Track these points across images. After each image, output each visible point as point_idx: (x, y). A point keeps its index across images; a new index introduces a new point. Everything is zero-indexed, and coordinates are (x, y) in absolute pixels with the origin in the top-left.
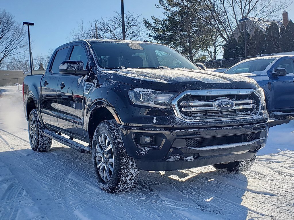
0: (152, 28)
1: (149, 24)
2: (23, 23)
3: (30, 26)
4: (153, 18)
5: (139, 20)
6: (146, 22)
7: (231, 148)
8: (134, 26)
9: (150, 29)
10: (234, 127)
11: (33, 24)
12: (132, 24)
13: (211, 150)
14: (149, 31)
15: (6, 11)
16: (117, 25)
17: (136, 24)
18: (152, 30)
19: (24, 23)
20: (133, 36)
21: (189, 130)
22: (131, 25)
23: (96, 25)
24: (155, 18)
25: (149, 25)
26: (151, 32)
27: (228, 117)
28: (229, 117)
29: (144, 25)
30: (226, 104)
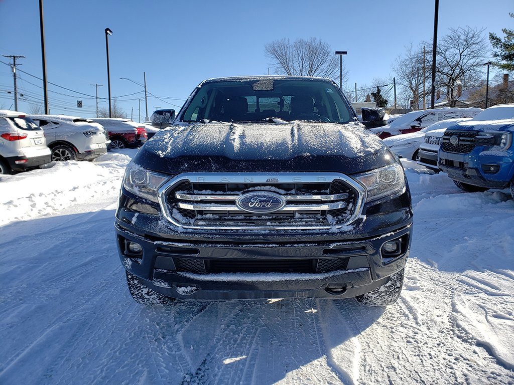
0: (501, 45)
1: (497, 39)
2: (335, 53)
3: (343, 55)
4: (505, 31)
5: (482, 36)
6: (492, 37)
7: (269, 282)
8: (473, 44)
9: (498, 46)
10: (271, 246)
11: (345, 53)
12: (472, 41)
13: (224, 283)
14: (496, 50)
15: (323, 42)
16: (451, 46)
17: (478, 41)
18: (501, 47)
19: (337, 53)
20: (471, 57)
21: (176, 244)
22: (470, 43)
23: (424, 48)
24: (508, 31)
25: (497, 41)
26: (498, 51)
27: (267, 226)
28: (270, 226)
29: (490, 41)
30: (260, 201)
